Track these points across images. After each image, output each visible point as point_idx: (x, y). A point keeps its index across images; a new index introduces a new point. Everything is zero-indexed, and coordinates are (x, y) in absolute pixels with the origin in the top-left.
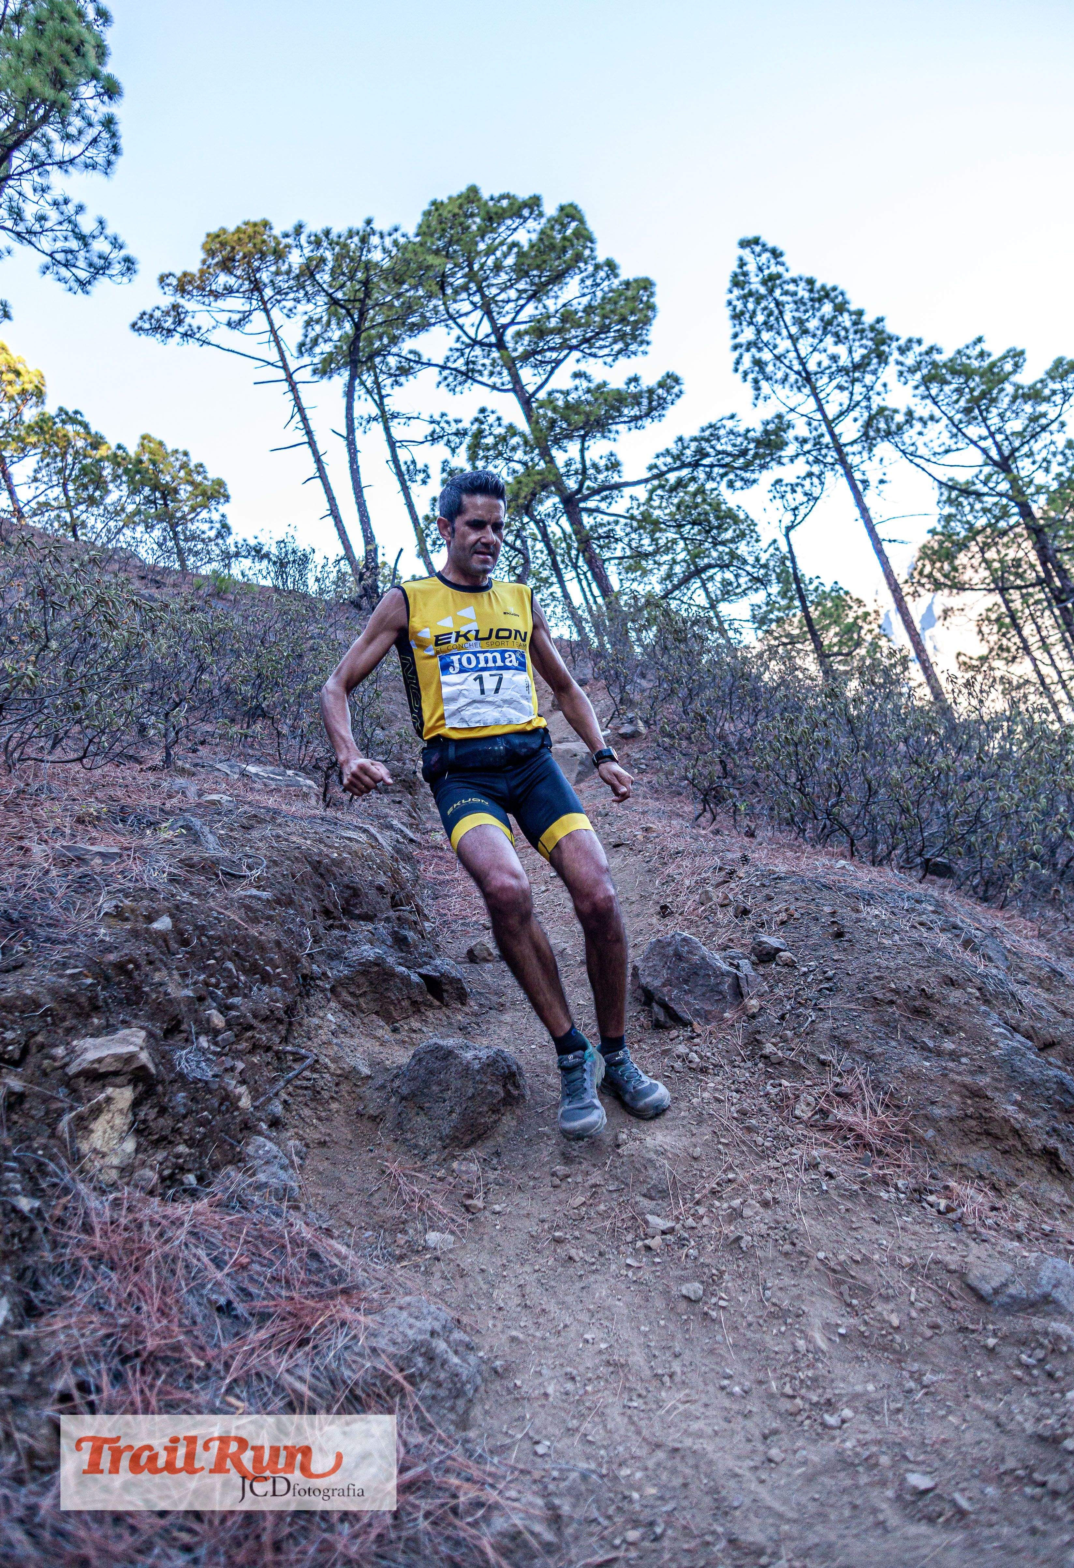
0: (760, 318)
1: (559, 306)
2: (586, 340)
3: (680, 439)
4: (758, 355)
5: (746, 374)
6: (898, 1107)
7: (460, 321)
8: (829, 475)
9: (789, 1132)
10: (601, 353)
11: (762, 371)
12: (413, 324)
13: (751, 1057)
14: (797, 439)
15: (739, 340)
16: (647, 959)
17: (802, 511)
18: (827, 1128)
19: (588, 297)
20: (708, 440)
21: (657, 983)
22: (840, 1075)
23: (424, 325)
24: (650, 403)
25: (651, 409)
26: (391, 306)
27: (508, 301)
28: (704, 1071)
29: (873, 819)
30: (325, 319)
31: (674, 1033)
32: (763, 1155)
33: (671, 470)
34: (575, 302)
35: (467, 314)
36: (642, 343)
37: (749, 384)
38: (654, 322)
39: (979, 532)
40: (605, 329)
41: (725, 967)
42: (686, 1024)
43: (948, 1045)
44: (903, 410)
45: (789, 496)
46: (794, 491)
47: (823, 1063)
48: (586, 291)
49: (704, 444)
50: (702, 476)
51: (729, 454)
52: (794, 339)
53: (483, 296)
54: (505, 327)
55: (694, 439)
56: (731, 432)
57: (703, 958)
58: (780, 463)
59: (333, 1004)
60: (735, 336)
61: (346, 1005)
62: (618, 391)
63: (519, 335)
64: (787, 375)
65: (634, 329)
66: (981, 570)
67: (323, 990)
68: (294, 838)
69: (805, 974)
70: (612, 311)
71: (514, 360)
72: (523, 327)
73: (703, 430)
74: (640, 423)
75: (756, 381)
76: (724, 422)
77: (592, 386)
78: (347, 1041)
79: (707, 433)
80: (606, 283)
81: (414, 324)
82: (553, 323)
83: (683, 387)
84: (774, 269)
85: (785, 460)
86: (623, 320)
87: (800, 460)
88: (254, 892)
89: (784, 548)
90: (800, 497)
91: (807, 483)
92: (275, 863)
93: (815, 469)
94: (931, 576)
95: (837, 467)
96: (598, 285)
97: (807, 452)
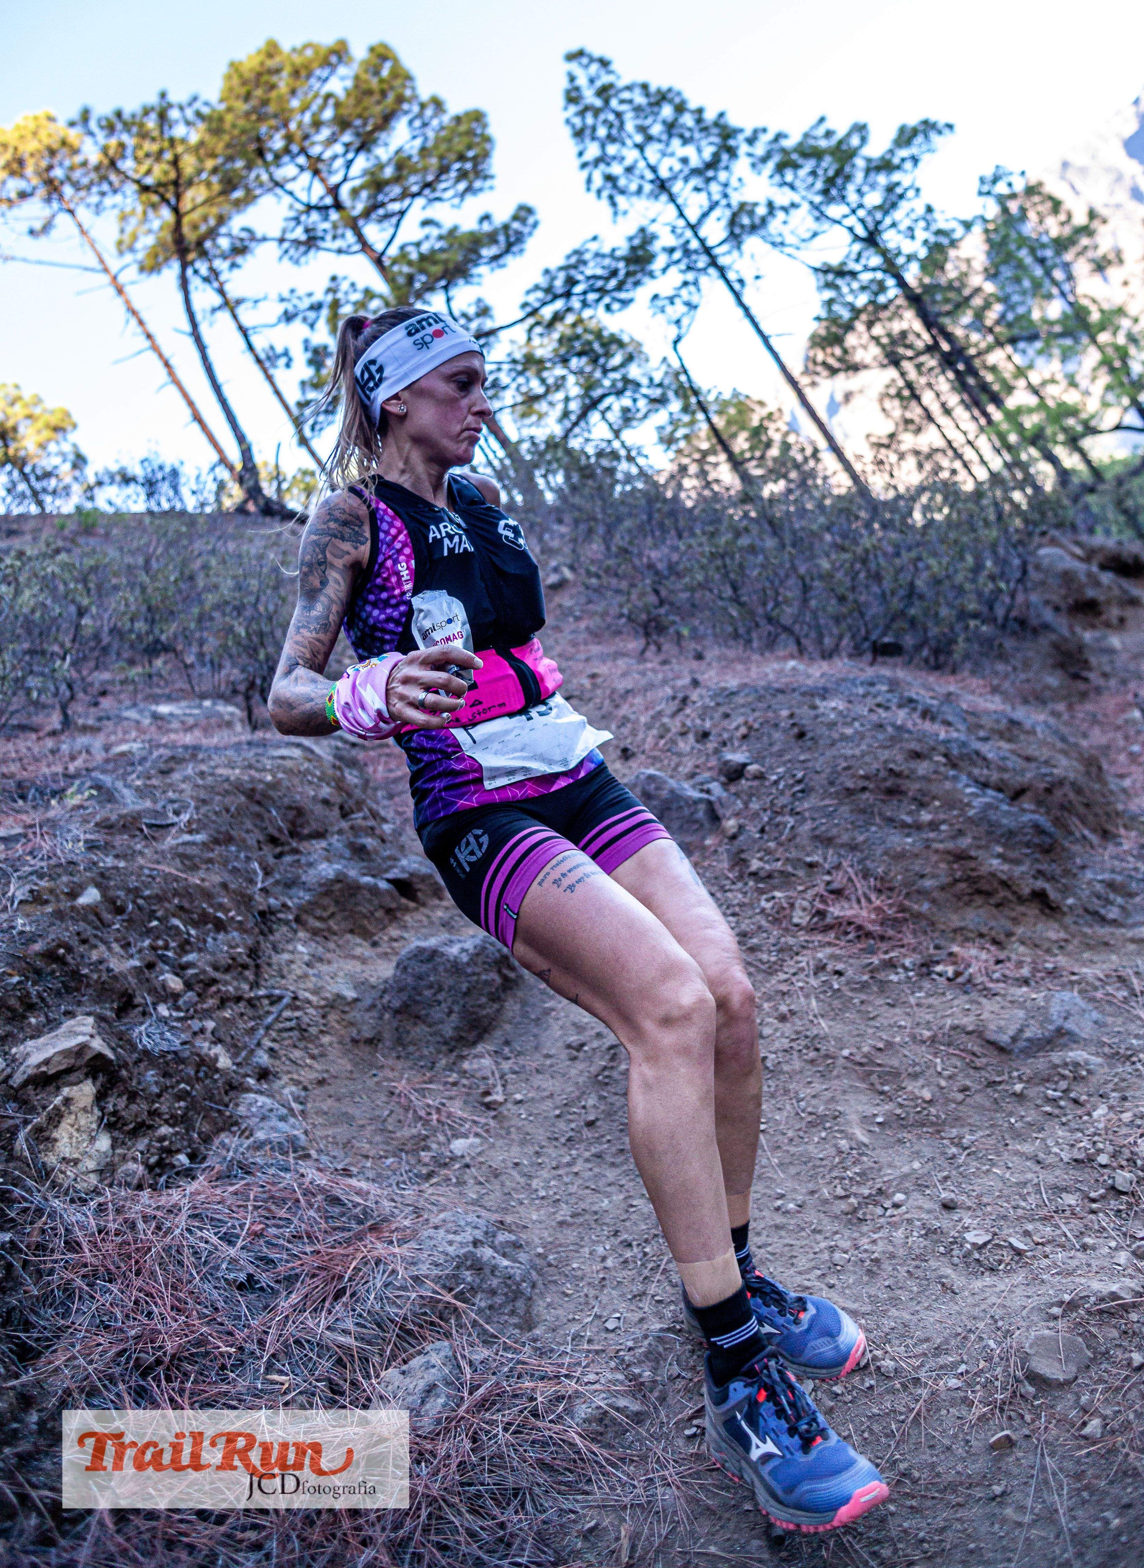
0: (602, 132)
1: (391, 154)
2: (428, 185)
3: (546, 271)
5: (599, 192)
7: (288, 187)
8: (704, 280)
11: (615, 185)
13: (740, 878)
14: (663, 249)
17: (685, 322)
18: (829, 928)
19: (420, 139)
20: (575, 267)
22: (828, 873)
26: (209, 182)
27: (336, 157)
29: (814, 613)
33: (544, 305)
37: (605, 202)
39: (861, 311)
40: (444, 170)
41: (696, 794)
44: (763, 202)
45: (669, 310)
46: (672, 304)
47: (811, 865)
48: (416, 133)
49: (572, 272)
50: (577, 306)
51: (599, 278)
52: (640, 148)
53: (308, 156)
54: (339, 185)
55: (561, 269)
56: (597, 254)
57: (673, 791)
58: (652, 277)
59: (301, 934)
60: (580, 154)
61: (315, 932)
62: (472, 233)
63: (355, 192)
64: (640, 186)
65: (475, 165)
66: (870, 347)
67: (287, 922)
68: (220, 771)
69: (775, 782)
71: (355, 219)
72: (357, 183)
73: (568, 258)
75: (611, 197)
76: (588, 245)
77: (444, 231)
78: (324, 968)
79: (573, 260)
80: (435, 121)
83: (538, 216)
85: (658, 273)
86: (461, 157)
87: (673, 270)
88: (187, 838)
89: (676, 364)
90: (679, 309)
91: (684, 292)
92: (204, 802)
93: (690, 277)
94: (824, 364)
95: (711, 271)
96: (428, 125)
97: (678, 261)
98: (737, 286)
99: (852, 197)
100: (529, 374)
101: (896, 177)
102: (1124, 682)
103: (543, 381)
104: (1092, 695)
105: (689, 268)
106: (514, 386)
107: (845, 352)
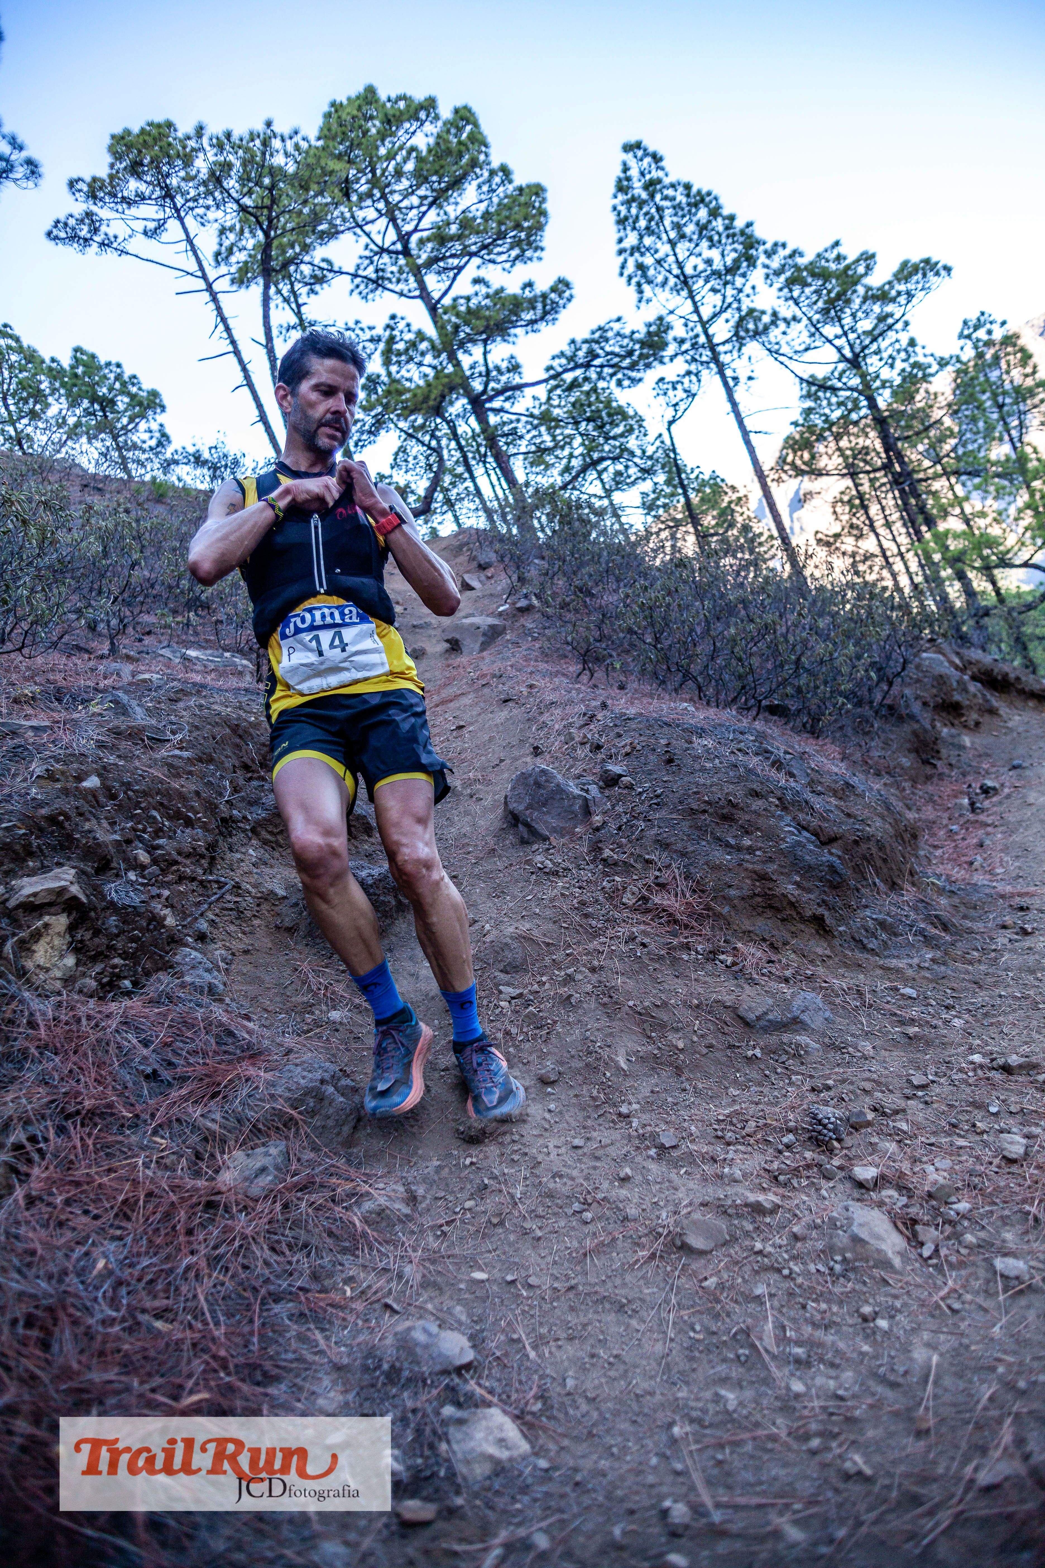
0: (642, 223)
1: (459, 213)
2: (485, 247)
3: (573, 342)
4: (640, 260)
5: (630, 278)
6: (703, 891)
7: (366, 228)
8: (705, 373)
9: (617, 915)
10: (500, 259)
11: (644, 275)
12: (323, 232)
13: (593, 861)
14: (675, 339)
15: (623, 245)
16: (513, 789)
17: (682, 406)
18: (648, 911)
19: (486, 203)
20: (597, 342)
21: (521, 807)
22: (659, 870)
23: (333, 233)
24: (544, 306)
25: (545, 313)
26: (300, 213)
27: (412, 208)
28: (556, 874)
30: (238, 227)
31: (535, 846)
32: (595, 934)
33: (566, 371)
34: (473, 208)
35: (372, 222)
36: (536, 249)
37: (633, 287)
38: (547, 228)
39: (833, 424)
40: (501, 235)
41: (577, 792)
42: (545, 839)
43: (747, 842)
44: (770, 311)
45: (671, 393)
46: (675, 389)
47: (648, 862)
48: (483, 197)
49: (595, 346)
50: (594, 376)
51: (617, 355)
52: (673, 243)
53: (387, 203)
54: (410, 234)
55: (586, 341)
56: (618, 334)
57: (558, 785)
58: (662, 362)
59: (254, 841)
60: (620, 241)
61: (265, 842)
62: (515, 296)
63: (422, 242)
64: (666, 279)
65: (528, 236)
66: (835, 457)
67: (244, 831)
68: (216, 707)
69: (640, 794)
70: (507, 218)
71: (419, 268)
72: (425, 234)
73: (593, 333)
74: (535, 327)
75: (639, 285)
76: (612, 325)
77: (491, 291)
78: (265, 870)
79: (597, 335)
80: (501, 189)
82: (454, 229)
83: (574, 292)
84: (655, 174)
85: (666, 360)
86: (518, 226)
87: (680, 359)
88: (177, 752)
89: (668, 442)
90: (679, 394)
91: (686, 380)
92: (197, 728)
93: (693, 367)
94: (793, 464)
95: (712, 365)
96: (494, 191)
97: (686, 352)
98: (732, 384)
99: (847, 321)
102: (964, 775)
104: (935, 779)
107: (813, 457)
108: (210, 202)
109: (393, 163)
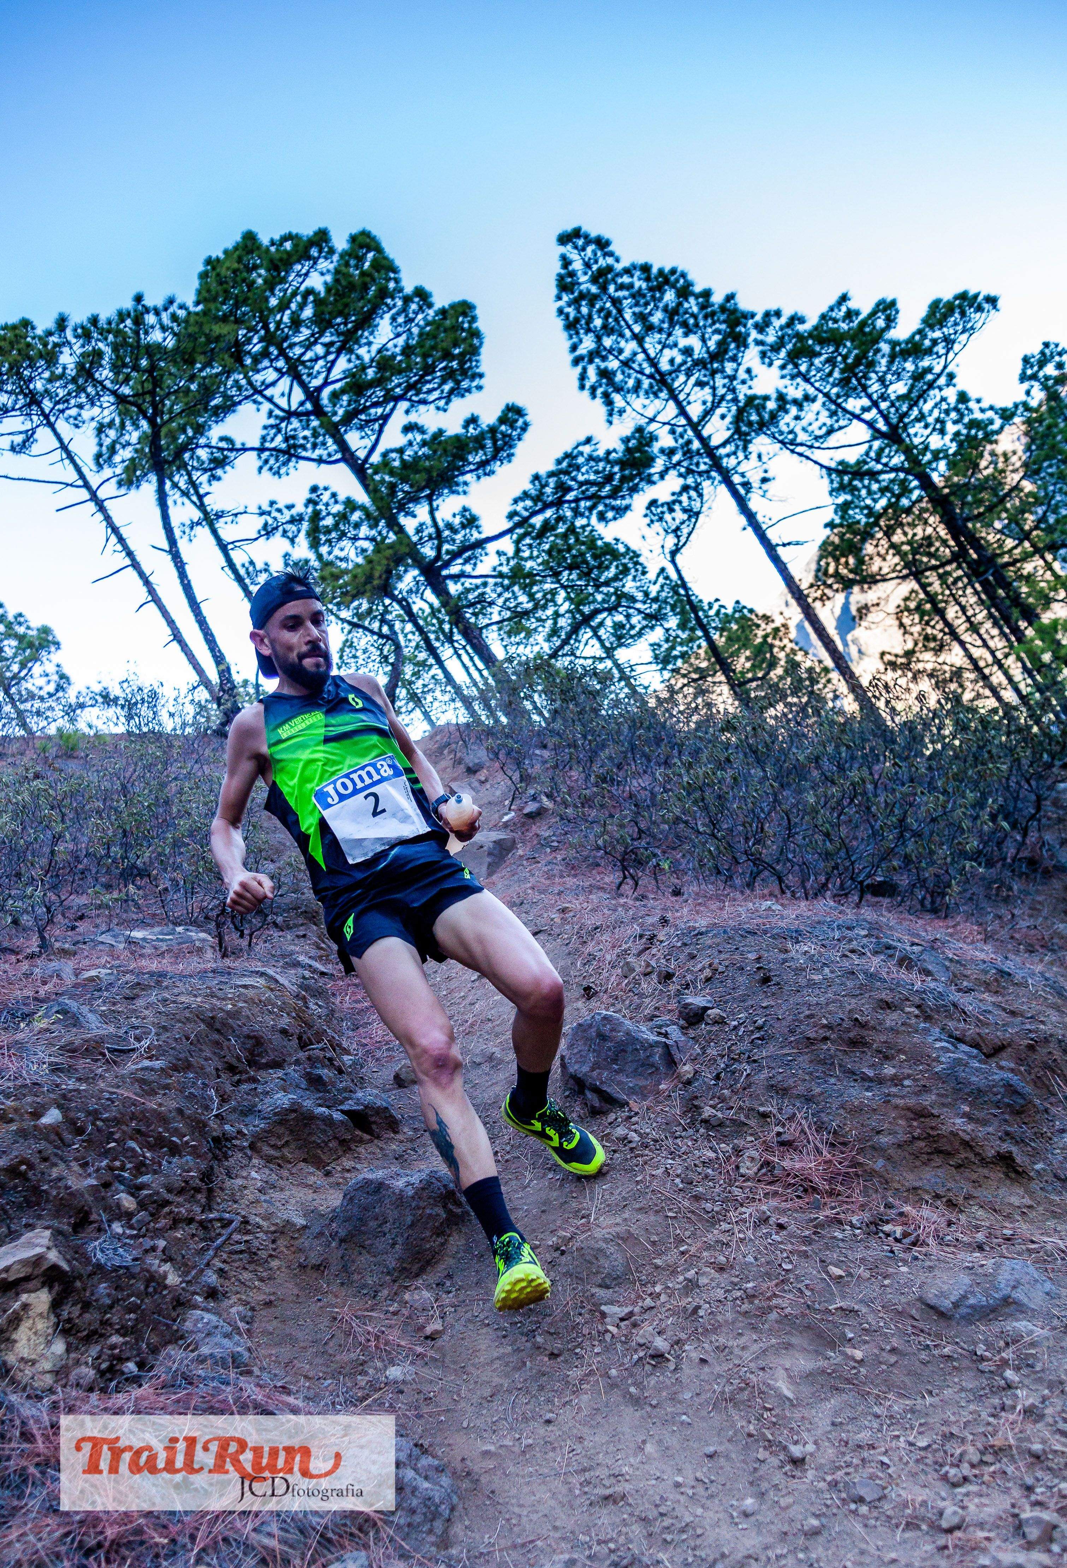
1: (373, 354)
2: (410, 387)
3: (536, 478)
4: (602, 365)
5: (593, 390)
6: (843, 1143)
8: (706, 484)
10: (431, 397)
11: (611, 382)
13: (692, 1124)
14: (662, 451)
15: (578, 352)
16: (571, 1046)
17: (685, 530)
18: (776, 1180)
19: (404, 336)
20: (567, 473)
21: (585, 1069)
22: (781, 1124)
23: (228, 406)
24: (495, 442)
25: (497, 450)
26: (188, 390)
27: (317, 358)
28: (644, 1147)
30: (118, 421)
31: (612, 1117)
32: (713, 1220)
33: (533, 514)
34: (390, 345)
35: (273, 384)
36: (473, 377)
37: (599, 400)
38: (483, 350)
39: (879, 517)
40: (429, 370)
41: (654, 1038)
42: (623, 1104)
43: (889, 1071)
44: (774, 396)
45: (668, 516)
46: (671, 510)
47: (764, 1115)
48: (400, 329)
49: (564, 478)
50: (569, 514)
51: (593, 484)
52: (639, 339)
53: (287, 359)
54: (319, 389)
55: (552, 474)
56: (591, 458)
57: (628, 1033)
58: (650, 482)
59: (255, 1161)
60: (574, 348)
61: (269, 1159)
62: (457, 438)
63: (336, 396)
64: (639, 382)
65: (462, 363)
66: (889, 557)
67: (242, 1149)
68: (182, 999)
69: (736, 1028)
70: (433, 348)
71: (336, 425)
72: (338, 386)
73: (559, 463)
74: (489, 468)
75: (606, 395)
76: (581, 448)
77: (427, 437)
78: (276, 1195)
79: (564, 465)
80: (420, 316)
81: (217, 407)
82: (371, 373)
83: (527, 418)
84: (603, 263)
85: (656, 478)
86: (448, 355)
87: (673, 473)
88: (147, 1063)
89: (674, 576)
90: (680, 516)
91: (684, 498)
92: (165, 1028)
93: (690, 481)
94: (837, 574)
95: (713, 474)
96: (412, 320)
97: (679, 463)
98: (742, 491)
100: (516, 588)
101: (925, 363)
103: (531, 596)
105: (689, 471)
106: (500, 601)
107: (861, 561)
108: (83, 399)
109: (288, 312)
